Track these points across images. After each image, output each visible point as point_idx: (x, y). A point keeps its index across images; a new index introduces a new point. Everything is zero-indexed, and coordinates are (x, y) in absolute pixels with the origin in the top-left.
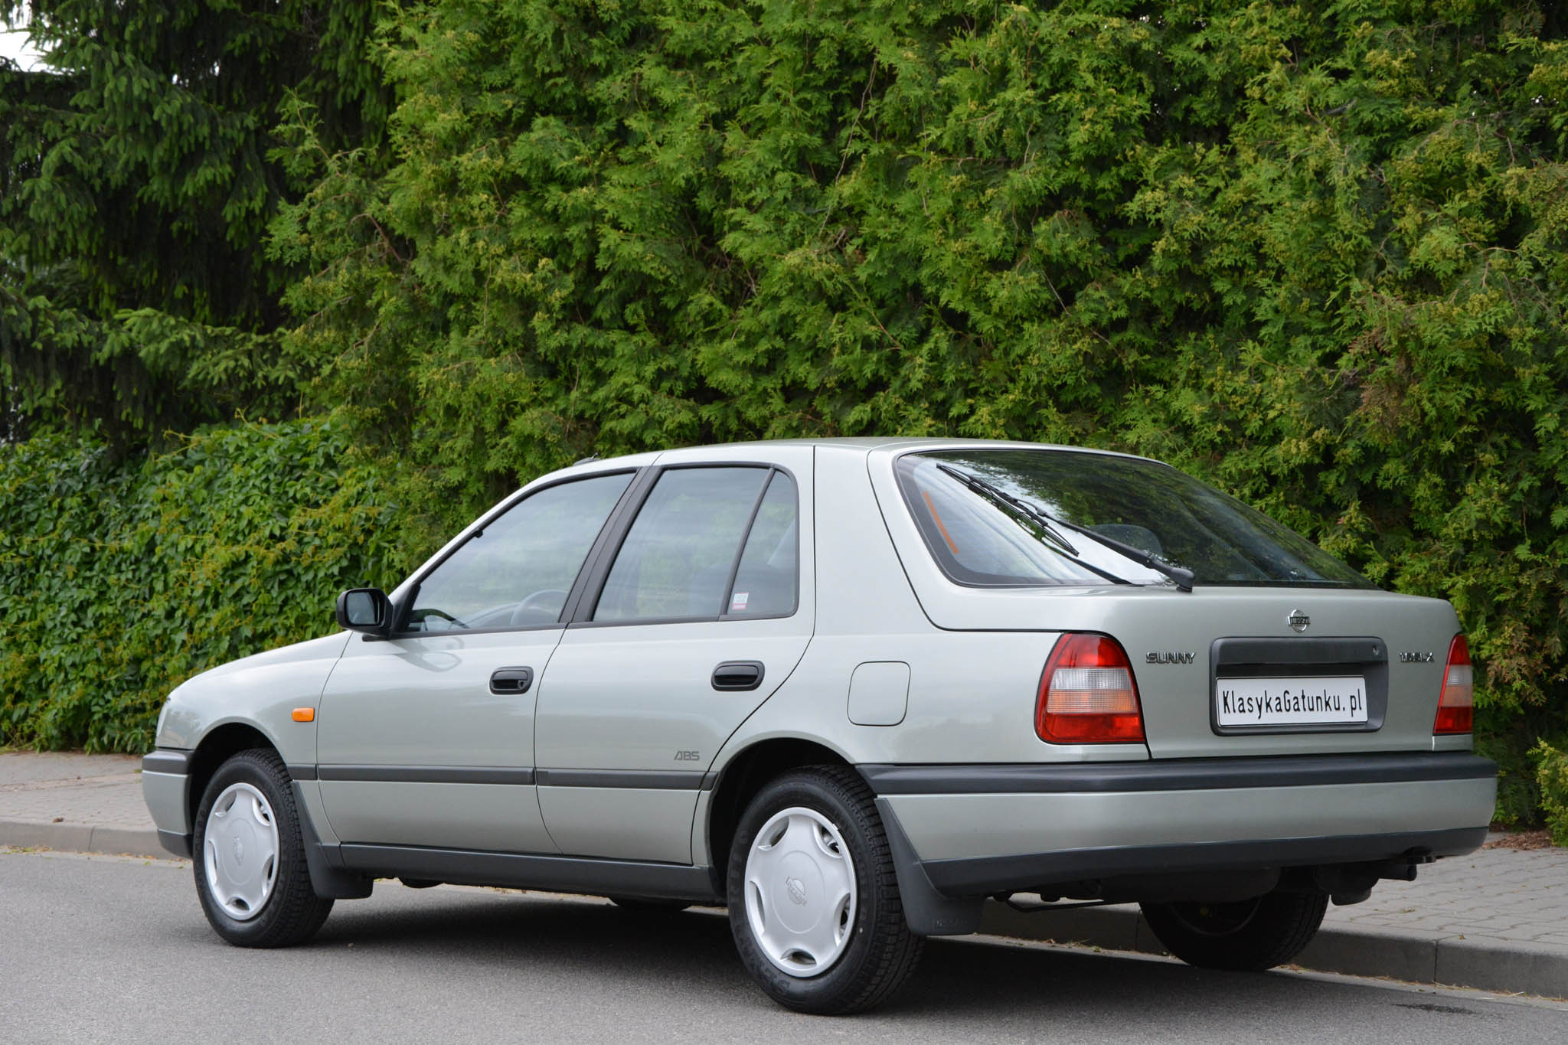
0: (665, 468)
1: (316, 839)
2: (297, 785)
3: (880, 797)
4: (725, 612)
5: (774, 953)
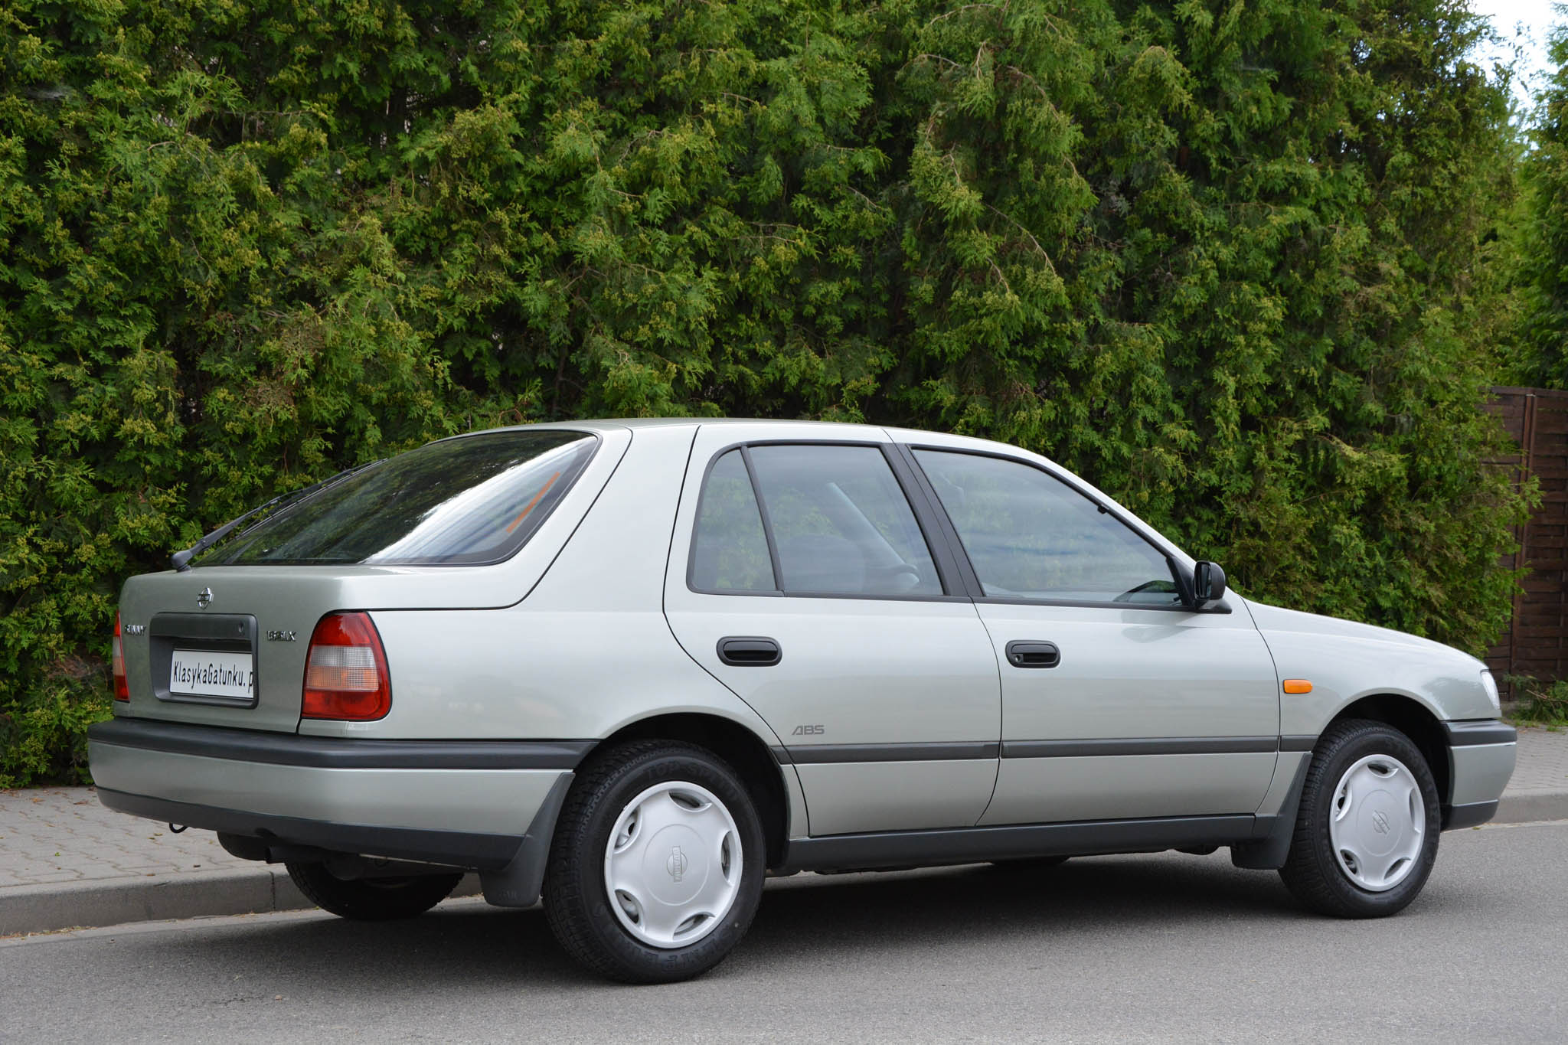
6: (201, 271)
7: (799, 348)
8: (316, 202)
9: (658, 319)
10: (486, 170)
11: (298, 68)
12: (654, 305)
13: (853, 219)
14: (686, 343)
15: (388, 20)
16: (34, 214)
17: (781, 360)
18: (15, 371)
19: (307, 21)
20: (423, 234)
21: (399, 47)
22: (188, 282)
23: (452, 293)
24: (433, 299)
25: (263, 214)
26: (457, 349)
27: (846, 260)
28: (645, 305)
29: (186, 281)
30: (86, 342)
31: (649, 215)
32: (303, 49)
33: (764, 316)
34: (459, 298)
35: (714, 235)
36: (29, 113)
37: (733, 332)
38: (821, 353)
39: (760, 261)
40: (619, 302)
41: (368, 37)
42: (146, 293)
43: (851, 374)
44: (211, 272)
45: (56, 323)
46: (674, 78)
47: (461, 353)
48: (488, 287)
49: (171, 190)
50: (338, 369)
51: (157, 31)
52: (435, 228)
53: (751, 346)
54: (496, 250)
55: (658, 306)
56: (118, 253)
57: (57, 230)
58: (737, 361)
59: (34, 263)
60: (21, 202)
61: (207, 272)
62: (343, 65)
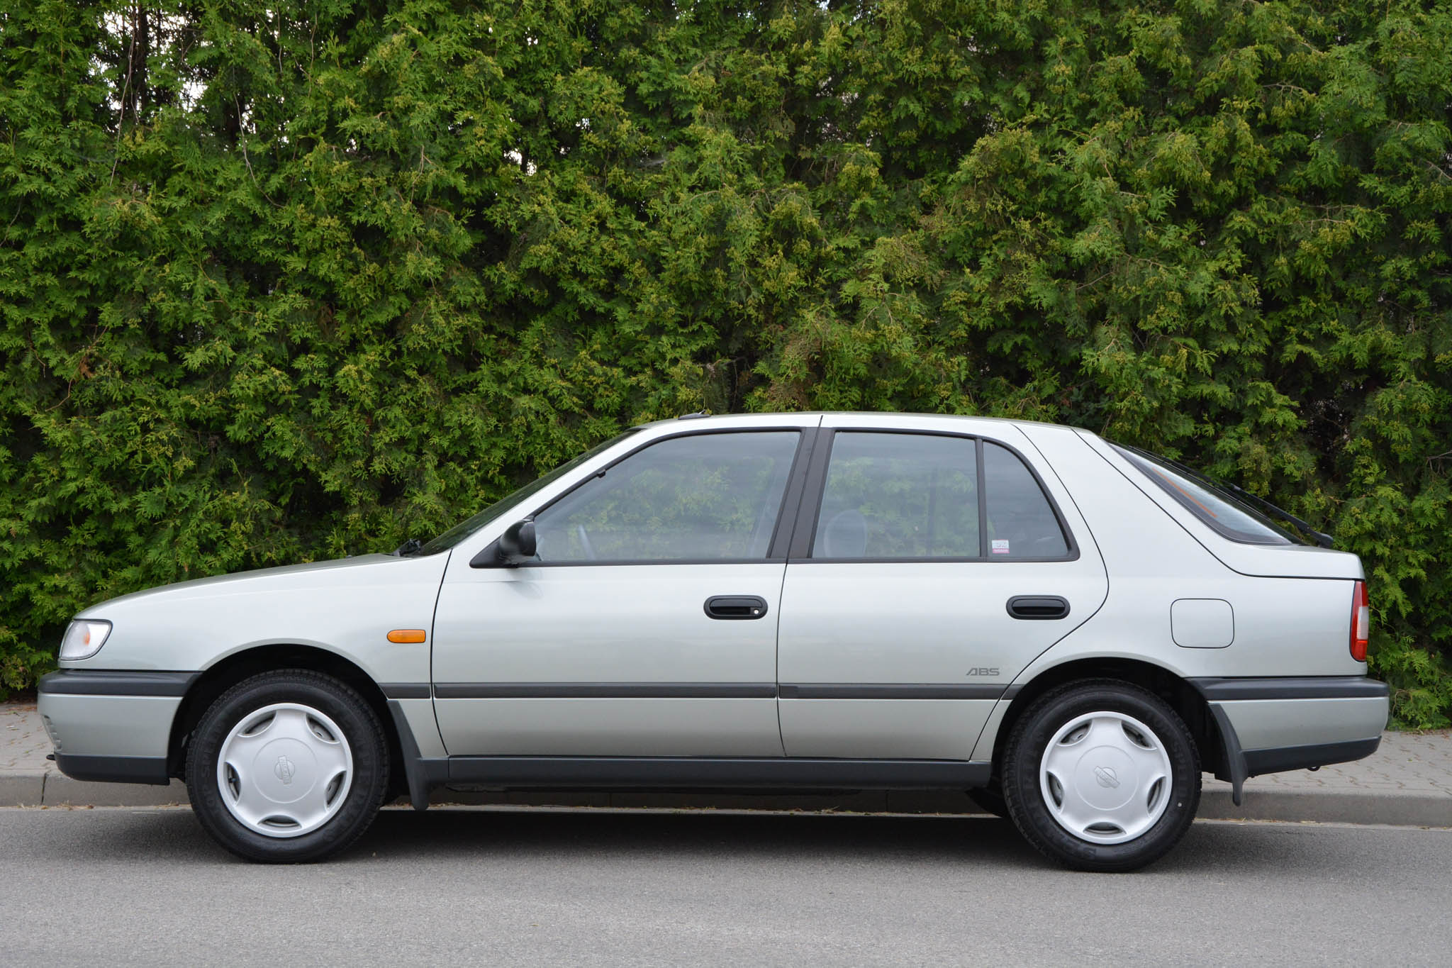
0: (839, 430)
1: (418, 754)
2: (397, 704)
3: (1211, 702)
4: (984, 556)
5: (1077, 828)
6: (743, 293)
7: (1373, 324)
8: (883, 225)
9: (1162, 308)
10: (1021, 184)
11: (875, 114)
12: (1157, 296)
13: (1421, 195)
14: (1223, 328)
15: (945, 64)
16: (620, 257)
17: (1345, 338)
18: (599, 381)
19: (875, 74)
20: (971, 245)
21: (960, 85)
22: (734, 303)
23: (979, 296)
24: (962, 302)
25: (814, 240)
26: (998, 345)
27: (1420, 235)
28: (1147, 297)
29: (732, 302)
30: (657, 356)
31: (1152, 213)
32: (876, 97)
33: (1339, 296)
34: (985, 300)
35: (1260, 222)
36: (629, 180)
37: (1294, 312)
38: (1399, 331)
39: (1306, 245)
40: (1125, 295)
41: (928, 80)
42: (708, 314)
43: (1441, 347)
44: (754, 293)
45: (637, 342)
46: (1212, 79)
47: (1001, 348)
48: (1012, 289)
49: (711, 230)
50: (841, 368)
51: (752, 99)
52: (980, 239)
53: (1315, 326)
54: (1019, 255)
55: (1160, 295)
56: (678, 283)
57: (637, 269)
58: (1302, 340)
59: (628, 296)
60: (614, 248)
61: (749, 293)
62: (907, 106)
